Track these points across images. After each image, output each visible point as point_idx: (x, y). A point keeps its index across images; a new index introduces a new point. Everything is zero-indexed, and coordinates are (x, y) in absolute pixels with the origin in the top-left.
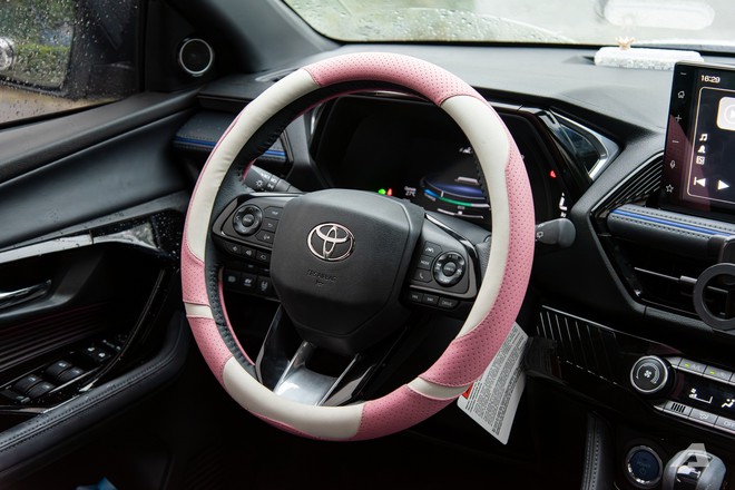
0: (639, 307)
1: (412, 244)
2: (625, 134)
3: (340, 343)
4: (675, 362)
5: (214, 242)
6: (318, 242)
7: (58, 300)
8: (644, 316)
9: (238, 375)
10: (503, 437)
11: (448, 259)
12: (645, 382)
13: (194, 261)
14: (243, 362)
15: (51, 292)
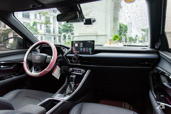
0: (69, 64)
1: (45, 57)
2: (68, 48)
3: (39, 68)
4: (73, 69)
5: (27, 60)
6: (36, 58)
7: (12, 68)
8: (70, 64)
9: (28, 72)
10: (58, 79)
11: (49, 58)
12: (70, 70)
13: (25, 61)
14: (29, 71)
15: (11, 67)
